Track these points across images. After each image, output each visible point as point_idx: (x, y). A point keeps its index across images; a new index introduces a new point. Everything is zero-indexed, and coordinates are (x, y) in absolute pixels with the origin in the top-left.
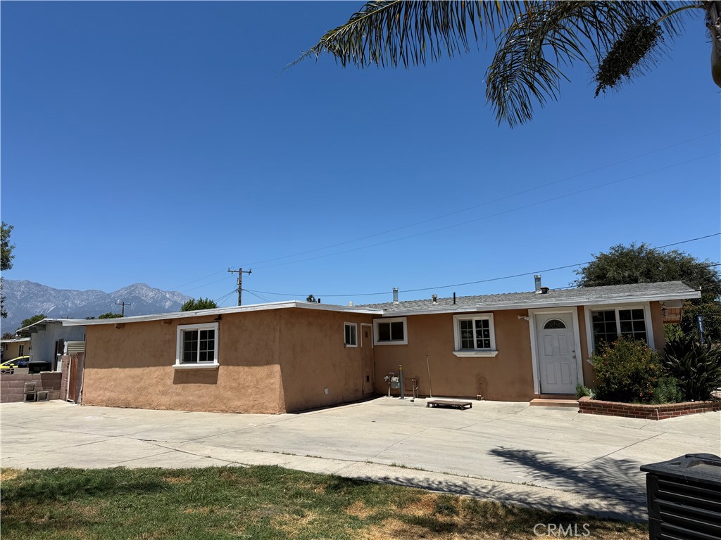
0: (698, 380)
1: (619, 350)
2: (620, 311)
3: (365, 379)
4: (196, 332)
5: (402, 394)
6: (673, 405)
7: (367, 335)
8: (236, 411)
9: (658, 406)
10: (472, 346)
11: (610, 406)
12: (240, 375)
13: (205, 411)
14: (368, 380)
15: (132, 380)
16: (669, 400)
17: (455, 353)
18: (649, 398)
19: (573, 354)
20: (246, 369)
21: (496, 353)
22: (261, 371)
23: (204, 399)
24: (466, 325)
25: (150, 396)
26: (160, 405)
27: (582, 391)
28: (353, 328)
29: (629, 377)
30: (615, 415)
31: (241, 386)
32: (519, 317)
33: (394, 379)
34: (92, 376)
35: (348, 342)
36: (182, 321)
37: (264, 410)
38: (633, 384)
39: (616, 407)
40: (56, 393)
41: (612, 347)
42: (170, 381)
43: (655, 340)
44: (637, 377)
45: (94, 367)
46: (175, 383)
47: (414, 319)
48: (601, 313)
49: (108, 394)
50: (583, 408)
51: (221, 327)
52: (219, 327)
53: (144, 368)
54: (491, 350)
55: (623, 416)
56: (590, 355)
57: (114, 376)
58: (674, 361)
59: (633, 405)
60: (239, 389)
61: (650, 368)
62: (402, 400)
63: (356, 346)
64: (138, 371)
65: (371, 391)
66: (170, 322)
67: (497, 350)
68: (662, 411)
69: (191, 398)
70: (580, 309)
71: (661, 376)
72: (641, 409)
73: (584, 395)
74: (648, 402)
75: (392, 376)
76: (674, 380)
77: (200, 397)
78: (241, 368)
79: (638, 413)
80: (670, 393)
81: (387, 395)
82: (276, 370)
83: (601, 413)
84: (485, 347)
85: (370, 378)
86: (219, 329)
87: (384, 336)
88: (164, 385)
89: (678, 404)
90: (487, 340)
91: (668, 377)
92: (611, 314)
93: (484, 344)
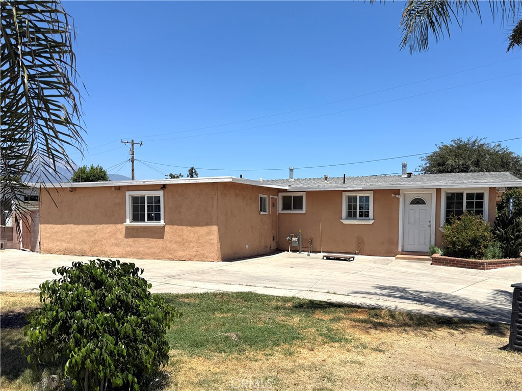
0: (514, 244)
1: (464, 222)
2: (467, 193)
3: (272, 238)
4: (143, 198)
5: (300, 251)
6: (496, 260)
7: (274, 205)
8: (181, 259)
9: (487, 261)
10: (355, 216)
11: (454, 261)
12: (184, 232)
13: (154, 259)
14: (274, 240)
15: (86, 234)
16: (494, 257)
17: (342, 221)
18: (481, 255)
19: (429, 223)
20: (189, 228)
21: (373, 221)
22: (202, 230)
23: (153, 250)
24: (352, 200)
25: (104, 247)
26: (114, 254)
27: (434, 250)
28: (265, 199)
29: (469, 241)
30: (457, 267)
31: (185, 240)
32: (393, 195)
33: (294, 239)
34: (48, 230)
35: (261, 210)
36: (130, 188)
37: (204, 259)
38: (471, 246)
39: (458, 261)
40: (9, 244)
41: (459, 219)
42: (121, 236)
43: (489, 215)
44: (475, 241)
45: (49, 223)
46: (126, 237)
47: (311, 194)
48: (453, 194)
49: (64, 245)
50: (434, 262)
51: (166, 195)
52: (164, 194)
53: (97, 225)
54: (369, 219)
55: (462, 267)
56: (442, 225)
57: (69, 231)
58: (500, 231)
59: (470, 260)
60: (183, 243)
61: (484, 235)
62: (300, 254)
63: (267, 213)
64: (92, 227)
65: (276, 248)
66: (119, 188)
67: (373, 219)
68: (489, 264)
69: (141, 249)
70: (439, 191)
71: (490, 241)
72: (475, 263)
73: (435, 253)
74: (480, 258)
75: (292, 237)
76: (499, 244)
77: (149, 248)
78: (184, 228)
79: (473, 266)
80: (495, 253)
81: (288, 251)
82: (214, 230)
83: (447, 265)
84: (365, 217)
85: (275, 239)
86: (164, 196)
87: (286, 206)
88: (116, 239)
89: (499, 260)
90: (367, 212)
91: (495, 241)
92: (460, 196)
93: (364, 214)
